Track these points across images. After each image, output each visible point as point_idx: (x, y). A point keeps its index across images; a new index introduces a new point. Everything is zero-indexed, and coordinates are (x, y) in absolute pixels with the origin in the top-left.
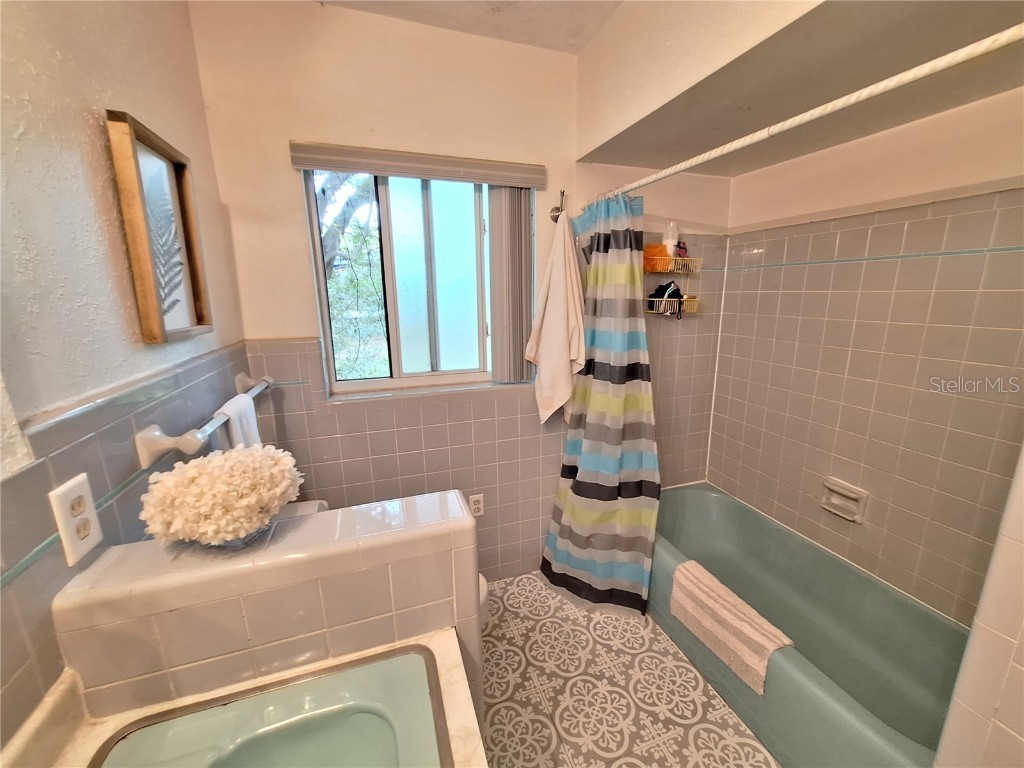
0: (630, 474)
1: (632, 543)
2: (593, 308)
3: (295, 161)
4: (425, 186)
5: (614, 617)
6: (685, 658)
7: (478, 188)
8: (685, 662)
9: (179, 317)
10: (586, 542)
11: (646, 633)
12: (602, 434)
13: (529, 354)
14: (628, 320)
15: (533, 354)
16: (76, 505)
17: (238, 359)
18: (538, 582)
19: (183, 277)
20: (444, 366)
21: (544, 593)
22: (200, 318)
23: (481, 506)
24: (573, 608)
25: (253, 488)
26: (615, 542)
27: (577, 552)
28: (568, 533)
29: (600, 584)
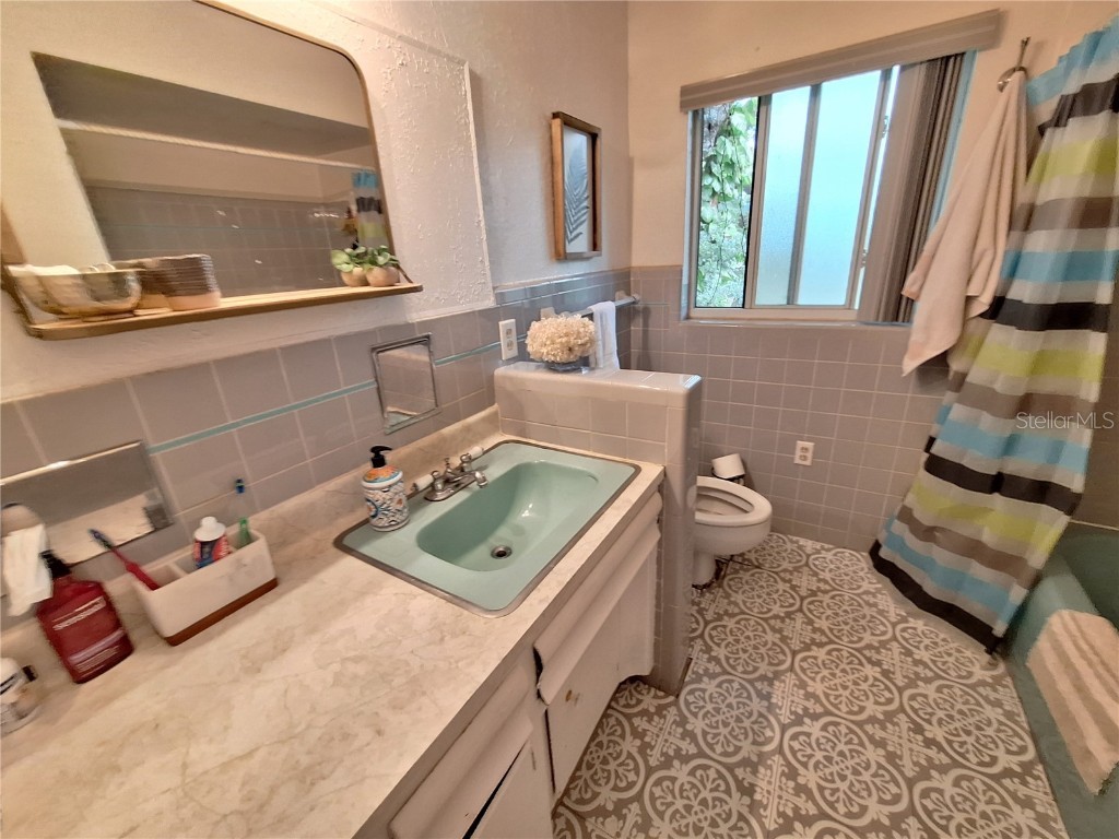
0: (1024, 465)
1: (1005, 561)
2: (1025, 219)
3: (684, 106)
4: (816, 92)
5: (942, 636)
6: (1026, 725)
7: (886, 76)
8: (1022, 728)
9: (580, 244)
10: (928, 533)
11: (980, 673)
12: (985, 399)
14: (1075, 232)
15: (915, 289)
16: (509, 332)
17: (621, 280)
18: (864, 562)
19: (586, 217)
20: (802, 300)
21: (861, 574)
22: (595, 246)
23: (809, 455)
24: (889, 601)
25: (567, 335)
26: (974, 549)
27: (913, 542)
28: (906, 515)
29: (931, 588)
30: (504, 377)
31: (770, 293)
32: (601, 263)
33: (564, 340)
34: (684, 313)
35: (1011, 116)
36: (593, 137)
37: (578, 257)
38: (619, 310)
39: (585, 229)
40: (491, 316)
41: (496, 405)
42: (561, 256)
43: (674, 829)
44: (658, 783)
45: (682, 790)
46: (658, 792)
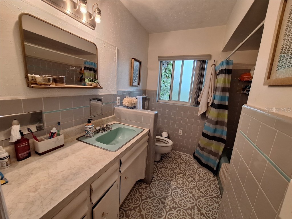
0: (217, 135)
1: (215, 154)
2: (215, 89)
3: (159, 60)
4: (183, 62)
5: (206, 172)
6: (219, 188)
7: (194, 61)
8: (218, 189)
9: (136, 83)
10: (203, 149)
11: (212, 179)
12: (210, 121)
13: (199, 100)
14: (222, 92)
15: (200, 100)
16: (119, 100)
17: (144, 92)
18: (192, 157)
19: (138, 78)
20: (180, 100)
21: (191, 159)
22: (139, 84)
23: (181, 133)
24: (196, 165)
25: (131, 101)
26: (210, 152)
27: (200, 151)
28: (199, 145)
29: (204, 161)
30: (117, 109)
31: (175, 98)
32: (140, 88)
33: (131, 102)
34: (157, 100)
35: (213, 72)
36: (140, 63)
37: (135, 86)
38: (143, 98)
39: (137, 80)
40: (115, 96)
41: (114, 115)
42: (131, 85)
43: (147, 212)
44: (144, 203)
45: (149, 204)
46: (144, 204)
